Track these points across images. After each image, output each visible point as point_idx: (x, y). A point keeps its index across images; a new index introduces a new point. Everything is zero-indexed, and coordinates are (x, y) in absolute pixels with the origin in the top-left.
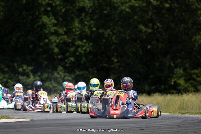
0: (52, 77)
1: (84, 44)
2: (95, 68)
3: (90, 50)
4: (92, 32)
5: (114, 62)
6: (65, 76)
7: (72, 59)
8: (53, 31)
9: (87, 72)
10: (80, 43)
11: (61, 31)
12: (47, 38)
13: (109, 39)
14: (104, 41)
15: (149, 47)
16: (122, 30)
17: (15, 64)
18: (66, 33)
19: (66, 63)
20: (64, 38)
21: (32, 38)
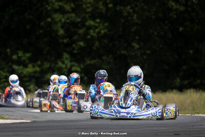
0: (54, 67)
1: (97, 25)
2: (110, 56)
3: (105, 33)
4: (108, 9)
5: (135, 48)
6: (72, 66)
7: (82, 44)
8: (58, 8)
9: (100, 61)
10: (92, 23)
11: (67, 7)
12: (49, 17)
13: (130, 18)
14: (122, 21)
15: (181, 29)
16: (146, 7)
17: (8, 50)
18: (73, 10)
19: (74, 49)
20: (71, 17)
21: (31, 17)
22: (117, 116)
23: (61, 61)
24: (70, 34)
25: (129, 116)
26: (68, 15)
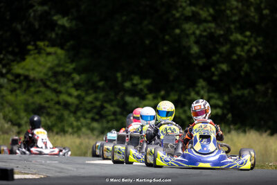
0: (185, 99)
1: (246, 40)
3: (258, 50)
4: (262, 17)
7: (224, 67)
8: (190, 14)
9: (252, 92)
10: (239, 37)
11: (204, 14)
12: (177, 26)
17: (119, 75)
18: (214, 19)
19: (213, 74)
20: (210, 28)
21: (151, 27)
23: (194, 90)
24: (207, 53)
26: (205, 25)
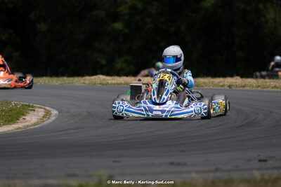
22: (148, 115)
25: (164, 114)
